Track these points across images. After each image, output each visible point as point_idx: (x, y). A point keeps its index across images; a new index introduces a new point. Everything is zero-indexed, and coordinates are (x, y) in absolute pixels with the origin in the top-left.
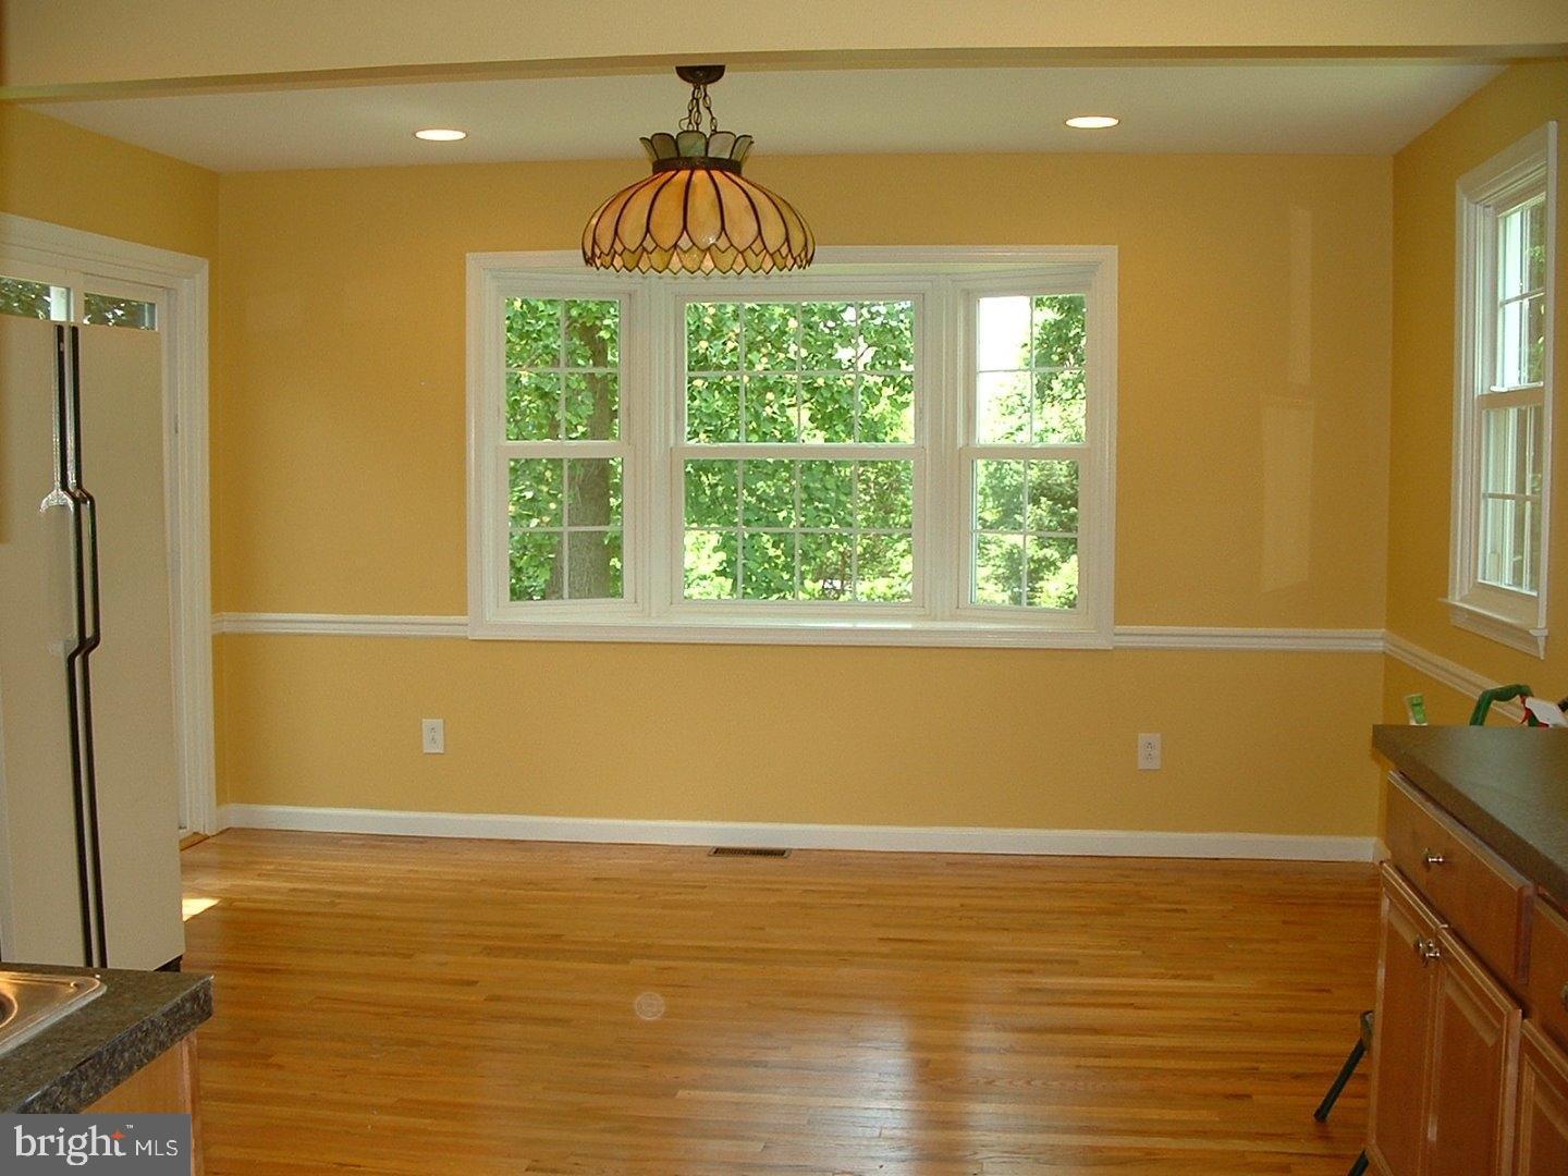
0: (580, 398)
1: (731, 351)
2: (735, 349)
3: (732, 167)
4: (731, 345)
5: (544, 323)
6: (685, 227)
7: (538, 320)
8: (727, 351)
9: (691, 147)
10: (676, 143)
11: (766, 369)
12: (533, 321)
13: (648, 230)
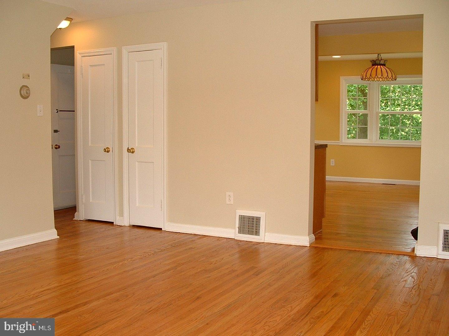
0: (360, 106)
1: (397, 95)
2: (398, 95)
3: (384, 65)
4: (397, 94)
5: (353, 88)
6: (376, 75)
7: (352, 87)
8: (396, 95)
9: (378, 62)
10: (375, 61)
11: (406, 100)
12: (351, 88)
13: (371, 75)
